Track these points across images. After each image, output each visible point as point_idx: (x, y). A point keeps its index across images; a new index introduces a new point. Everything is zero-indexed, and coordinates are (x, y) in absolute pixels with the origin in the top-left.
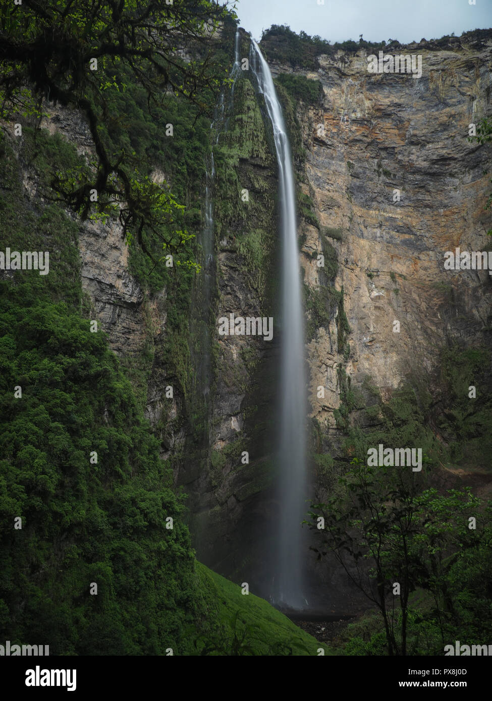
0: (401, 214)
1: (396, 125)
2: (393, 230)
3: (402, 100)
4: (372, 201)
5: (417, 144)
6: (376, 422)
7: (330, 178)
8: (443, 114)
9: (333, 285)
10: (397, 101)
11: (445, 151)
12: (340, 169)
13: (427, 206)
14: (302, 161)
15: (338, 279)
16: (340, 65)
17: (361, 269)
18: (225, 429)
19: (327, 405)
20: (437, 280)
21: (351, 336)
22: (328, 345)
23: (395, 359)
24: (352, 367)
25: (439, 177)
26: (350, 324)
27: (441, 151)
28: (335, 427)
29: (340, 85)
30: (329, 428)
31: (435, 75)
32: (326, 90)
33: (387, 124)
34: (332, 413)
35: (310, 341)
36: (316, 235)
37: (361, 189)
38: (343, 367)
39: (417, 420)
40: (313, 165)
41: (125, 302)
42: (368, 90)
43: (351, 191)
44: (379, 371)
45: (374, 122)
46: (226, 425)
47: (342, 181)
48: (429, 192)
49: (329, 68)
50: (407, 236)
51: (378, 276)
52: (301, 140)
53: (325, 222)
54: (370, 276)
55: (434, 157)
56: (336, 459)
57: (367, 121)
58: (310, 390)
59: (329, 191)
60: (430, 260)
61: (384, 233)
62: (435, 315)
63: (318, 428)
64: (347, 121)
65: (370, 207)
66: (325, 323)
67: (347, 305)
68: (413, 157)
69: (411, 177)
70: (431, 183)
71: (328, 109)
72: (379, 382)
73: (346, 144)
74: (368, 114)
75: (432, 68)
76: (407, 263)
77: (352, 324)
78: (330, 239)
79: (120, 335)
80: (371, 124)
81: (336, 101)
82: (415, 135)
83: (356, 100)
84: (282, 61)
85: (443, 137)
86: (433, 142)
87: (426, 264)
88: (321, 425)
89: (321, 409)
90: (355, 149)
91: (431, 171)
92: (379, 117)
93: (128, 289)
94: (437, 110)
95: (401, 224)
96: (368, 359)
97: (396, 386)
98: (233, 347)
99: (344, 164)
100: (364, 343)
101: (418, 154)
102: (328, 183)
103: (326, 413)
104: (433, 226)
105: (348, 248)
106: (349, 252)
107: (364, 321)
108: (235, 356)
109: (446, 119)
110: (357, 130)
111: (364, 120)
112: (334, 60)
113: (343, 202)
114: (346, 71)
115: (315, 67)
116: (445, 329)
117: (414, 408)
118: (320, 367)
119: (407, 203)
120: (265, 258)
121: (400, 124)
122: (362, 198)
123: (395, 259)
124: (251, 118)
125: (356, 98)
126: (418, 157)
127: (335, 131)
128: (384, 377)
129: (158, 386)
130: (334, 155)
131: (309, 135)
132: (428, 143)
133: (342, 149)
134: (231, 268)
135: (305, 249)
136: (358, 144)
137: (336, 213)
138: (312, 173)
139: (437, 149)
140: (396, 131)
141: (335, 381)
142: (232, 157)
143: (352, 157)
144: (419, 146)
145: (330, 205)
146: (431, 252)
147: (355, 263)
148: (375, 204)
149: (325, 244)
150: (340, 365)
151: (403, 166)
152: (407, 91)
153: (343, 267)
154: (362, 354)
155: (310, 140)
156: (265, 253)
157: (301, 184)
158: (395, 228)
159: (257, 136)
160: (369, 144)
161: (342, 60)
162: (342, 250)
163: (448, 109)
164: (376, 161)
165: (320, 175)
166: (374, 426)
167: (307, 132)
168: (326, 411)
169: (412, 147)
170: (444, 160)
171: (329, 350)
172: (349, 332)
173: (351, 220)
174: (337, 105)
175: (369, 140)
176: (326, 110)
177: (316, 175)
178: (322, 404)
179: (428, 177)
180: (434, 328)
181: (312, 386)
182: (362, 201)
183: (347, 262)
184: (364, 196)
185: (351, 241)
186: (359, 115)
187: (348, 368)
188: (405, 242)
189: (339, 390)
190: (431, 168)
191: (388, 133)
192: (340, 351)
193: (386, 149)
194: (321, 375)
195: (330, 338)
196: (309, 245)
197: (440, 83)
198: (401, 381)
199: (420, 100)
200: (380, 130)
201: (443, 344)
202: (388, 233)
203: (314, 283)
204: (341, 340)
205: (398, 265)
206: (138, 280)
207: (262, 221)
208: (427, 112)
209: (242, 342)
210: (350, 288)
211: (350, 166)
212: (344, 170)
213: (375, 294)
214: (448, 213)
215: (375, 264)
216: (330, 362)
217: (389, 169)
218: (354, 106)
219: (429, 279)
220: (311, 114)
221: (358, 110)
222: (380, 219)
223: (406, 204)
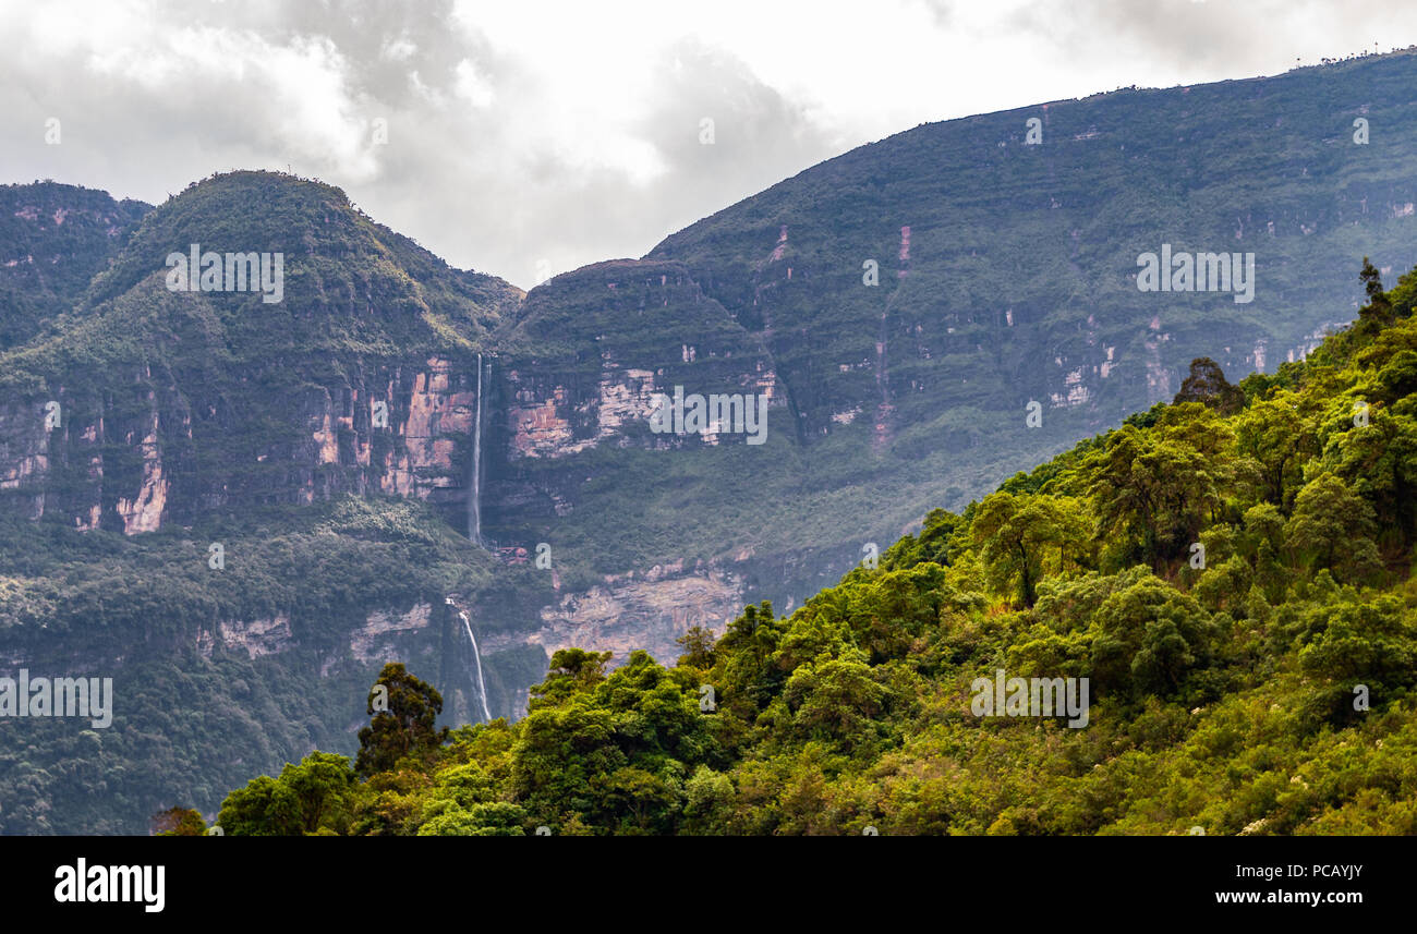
16: (567, 615)
29: (568, 638)
31: (679, 612)
49: (555, 622)
75: (675, 603)
84: (498, 631)
112: (559, 610)
114: (576, 620)
115: (537, 626)
161: (570, 608)
197: (684, 623)
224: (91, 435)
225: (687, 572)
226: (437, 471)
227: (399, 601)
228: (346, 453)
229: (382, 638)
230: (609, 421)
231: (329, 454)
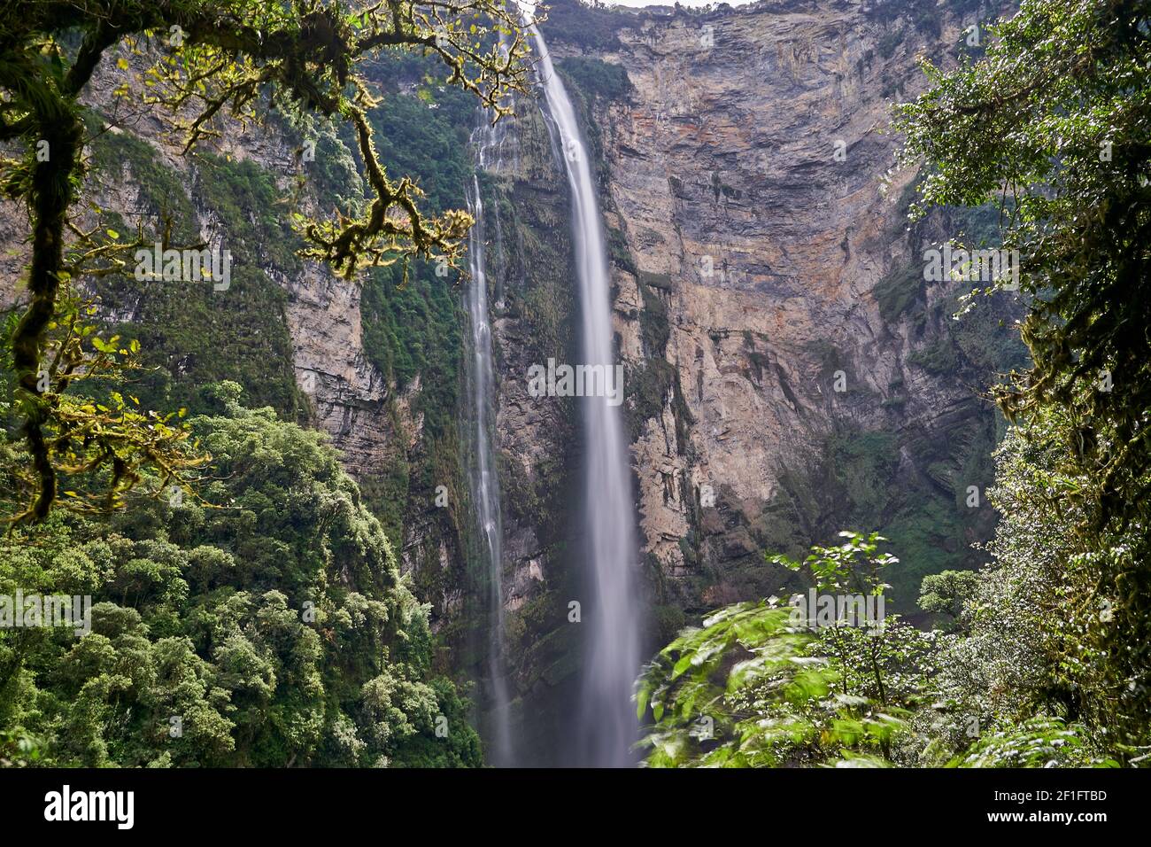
0: (752, 246)
1: (736, 121)
2: (743, 271)
3: (741, 86)
4: (710, 231)
5: (768, 146)
6: (741, 551)
7: (647, 201)
8: (800, 103)
9: (663, 356)
10: (733, 87)
11: (807, 154)
12: (660, 189)
13: (788, 233)
14: (604, 181)
15: (670, 346)
16: (649, 41)
17: (702, 329)
18: (521, 579)
19: (670, 532)
20: (812, 338)
21: (695, 428)
22: (663, 445)
23: (761, 457)
24: (700, 473)
25: (802, 191)
26: (692, 410)
27: (801, 153)
28: (682, 563)
29: (651, 70)
30: (673, 567)
31: (785, 47)
32: (633, 78)
33: (723, 120)
34: (677, 544)
35: (636, 440)
36: (633, 285)
37: (692, 214)
38: (687, 475)
39: (801, 544)
40: (622, 185)
41: (362, 401)
42: (692, 74)
43: (678, 220)
44: (739, 474)
45: (704, 118)
46: (522, 574)
47: (666, 205)
48: (789, 212)
49: (635, 47)
50: (763, 278)
51: (727, 337)
52: (601, 151)
53: (645, 265)
54: (716, 339)
55: (793, 163)
56: (688, 611)
57: (694, 118)
58: (641, 511)
59: (647, 220)
60: (800, 311)
61: (731, 276)
62: (813, 388)
63: (658, 567)
64: (665, 119)
65: (707, 240)
66: (655, 411)
67: (687, 383)
68: (763, 165)
69: (763, 193)
70: (792, 200)
71: (637, 104)
72: (741, 491)
73: (667, 152)
74: (695, 107)
75: (779, 38)
76: (767, 316)
77: (696, 412)
78: (654, 291)
79: (357, 450)
80: (700, 121)
81: (647, 92)
82: (764, 134)
83: (675, 90)
84: (567, 39)
85: (803, 134)
86: (789, 142)
87: (795, 316)
88: (663, 562)
89: (660, 539)
90: (680, 159)
91: (789, 183)
92: (710, 112)
93: (364, 381)
94: (792, 97)
95: (753, 261)
96: (722, 460)
97: (766, 497)
98: (525, 457)
99: (665, 181)
100: (716, 437)
101: (770, 159)
102: (645, 210)
103: (668, 544)
104: (800, 261)
105: (681, 301)
106: (683, 306)
107: (713, 404)
108: (528, 470)
109: (805, 108)
110: (681, 132)
111: (689, 116)
112: (640, 34)
113: (668, 233)
114: (659, 49)
115: (614, 46)
116: (830, 408)
117: (796, 527)
118: (654, 476)
119: (759, 230)
120: (563, 323)
121: (739, 118)
122: (694, 228)
123: (749, 312)
124: (528, 123)
125: (676, 86)
126: (770, 164)
127: (649, 134)
128: (748, 484)
129: (417, 522)
130: (651, 169)
131: (613, 142)
132: (783, 143)
133: (661, 159)
134: (514, 340)
135: (618, 306)
136: (684, 151)
137: (660, 252)
138: (621, 196)
139: (796, 151)
140: (736, 130)
141: (676, 495)
142: (505, 180)
143: (676, 169)
144: (770, 149)
145: (652, 239)
146: (799, 299)
147: (692, 322)
148: (713, 235)
149: (647, 296)
150: (682, 473)
151: (749, 179)
152: (747, 73)
153: (676, 329)
154: (713, 454)
155: (614, 150)
156: (562, 315)
157: (607, 214)
158: (746, 267)
159: (539, 149)
160: (699, 150)
161: (652, 34)
162: (673, 305)
163: (806, 95)
164: (711, 173)
165: (632, 198)
166: (739, 557)
167: (609, 138)
168: (667, 540)
169: (760, 151)
170: (806, 166)
171: (664, 450)
172: (692, 422)
173: (682, 260)
174: (649, 98)
175: (699, 144)
176: (634, 105)
177: (627, 198)
178: (662, 531)
179: (787, 192)
180: (813, 407)
181: (644, 506)
182: (694, 231)
183: (680, 320)
184: (698, 224)
185: (684, 290)
186: (682, 110)
187: (695, 475)
188: (761, 287)
189: (684, 508)
190: (790, 179)
191: (724, 133)
192: (681, 452)
193: (724, 155)
194: (656, 488)
195: (665, 432)
196: (624, 300)
197: (792, 58)
198: (773, 489)
199: (767, 85)
200: (712, 130)
201: (827, 429)
202: (737, 275)
203: (635, 354)
204: (681, 435)
205: (755, 320)
206: (378, 369)
207: (553, 270)
208: (778, 100)
209: (536, 449)
210: (688, 358)
211: (675, 184)
212: (666, 189)
213: (724, 363)
214: (819, 241)
215: (721, 321)
216: (668, 469)
217: (730, 184)
218: (674, 97)
219: (800, 337)
220: (613, 112)
221: (680, 103)
222: (723, 255)
223: (759, 232)
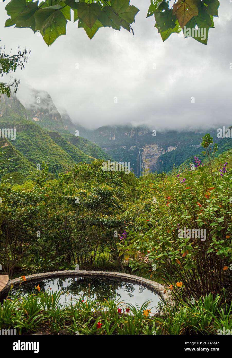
5: (151, 153)
13: (152, 158)
62: (152, 168)
76: (150, 163)
95: (150, 160)
115: (143, 148)
162: (145, 164)
170: (153, 155)
219: (152, 165)
224: (110, 132)
225: (154, 144)
226: (133, 136)
227: (133, 145)
228: (127, 135)
229: (132, 148)
230: (145, 133)
231: (126, 135)
